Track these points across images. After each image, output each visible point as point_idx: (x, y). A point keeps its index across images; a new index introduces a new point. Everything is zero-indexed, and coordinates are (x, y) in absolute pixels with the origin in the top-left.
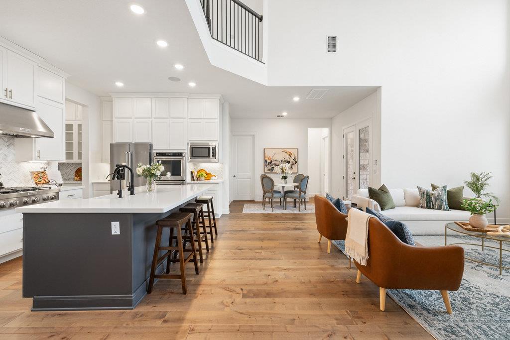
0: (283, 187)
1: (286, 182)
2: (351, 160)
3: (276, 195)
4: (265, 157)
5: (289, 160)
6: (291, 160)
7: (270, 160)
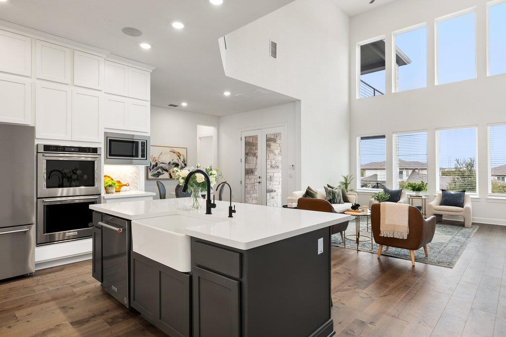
5: (177, 162)
6: (180, 163)
7: (155, 161)
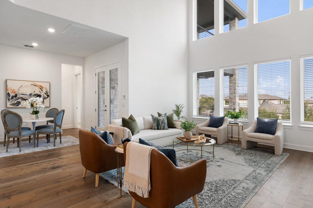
0: (34, 123)
1: (37, 118)
2: (101, 95)
3: (24, 133)
4: (7, 90)
6: (42, 94)
7: (14, 93)
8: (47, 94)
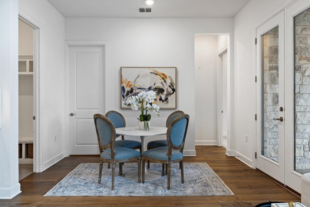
1: (146, 127)
2: (268, 86)
4: (121, 82)
5: (161, 86)
6: (166, 87)
7: (130, 87)
8: (173, 86)
